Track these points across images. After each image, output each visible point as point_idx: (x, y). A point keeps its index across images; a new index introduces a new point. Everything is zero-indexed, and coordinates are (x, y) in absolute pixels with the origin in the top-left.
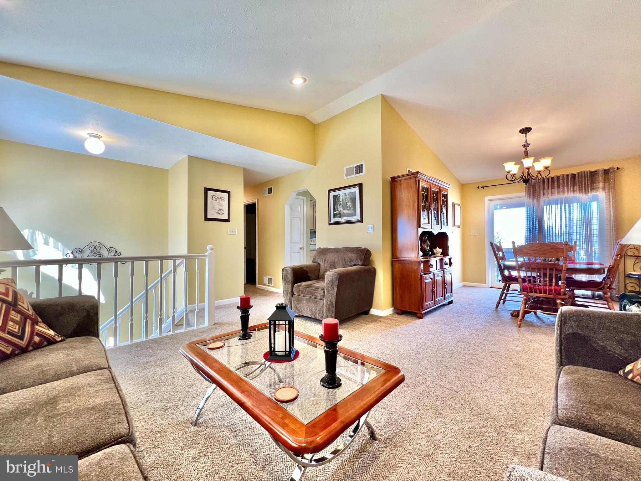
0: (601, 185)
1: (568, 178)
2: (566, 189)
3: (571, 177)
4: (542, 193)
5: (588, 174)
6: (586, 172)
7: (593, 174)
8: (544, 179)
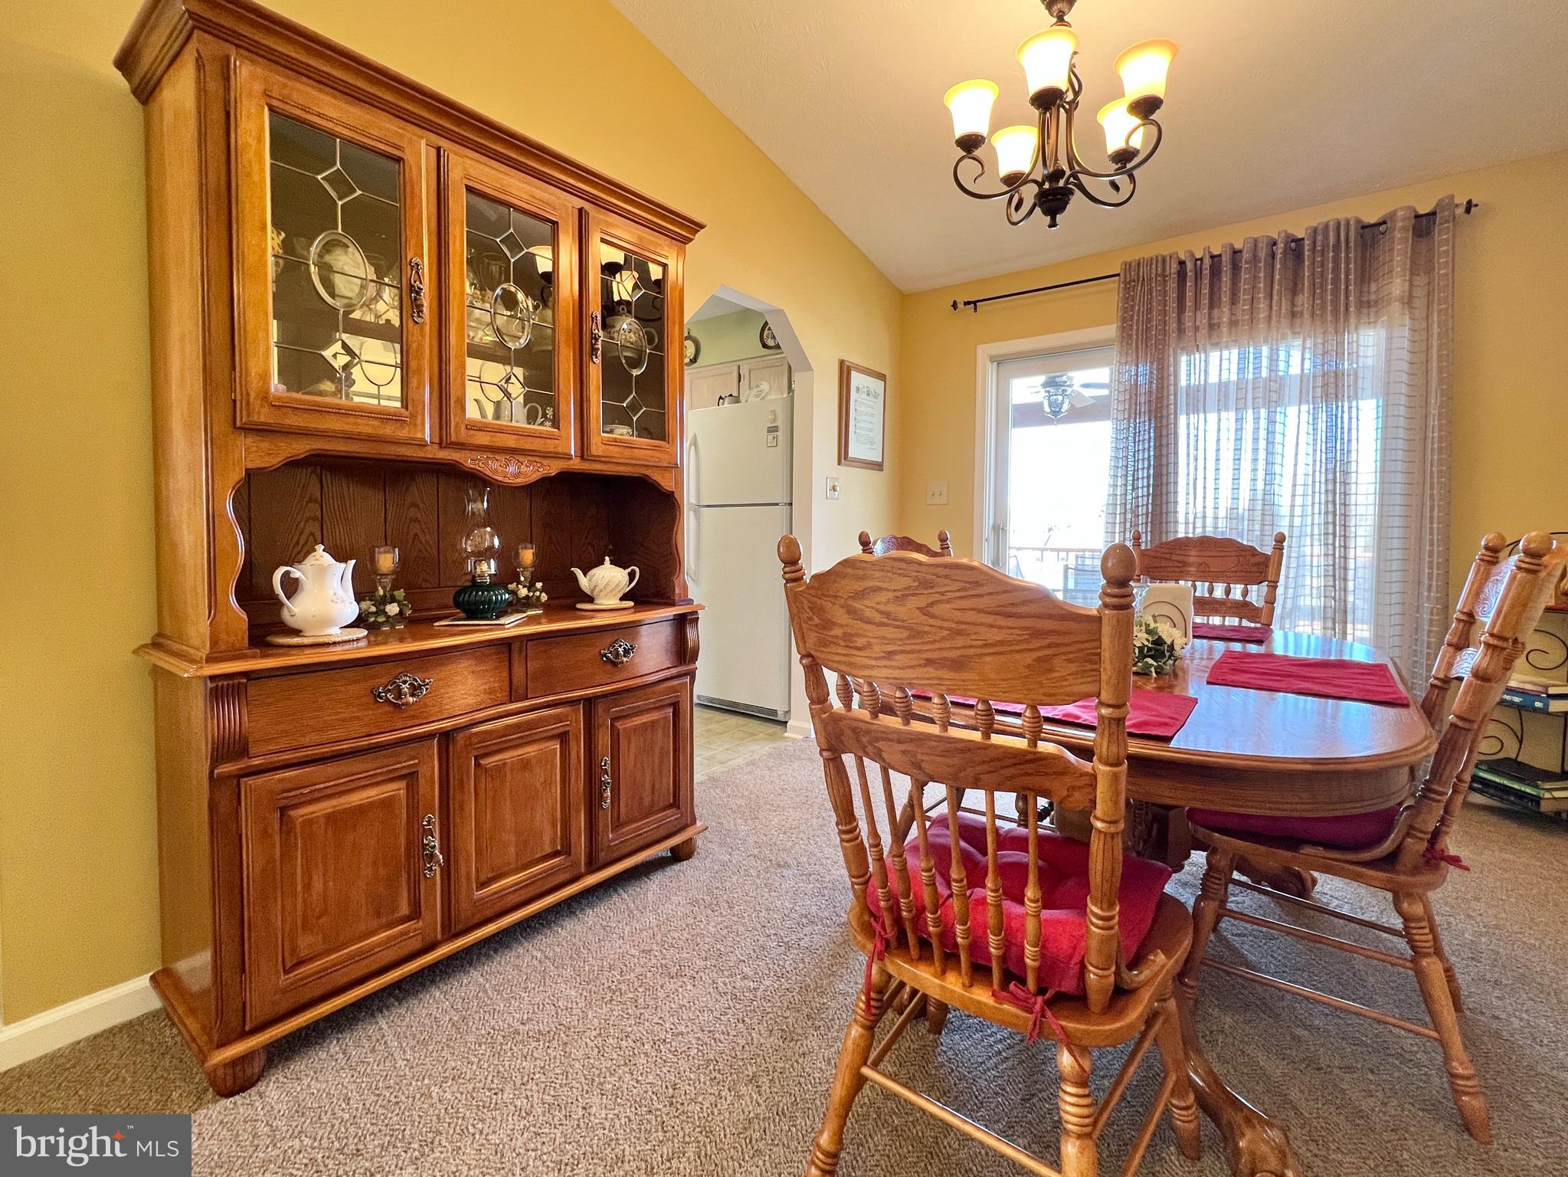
0: (1397, 286)
1: (1273, 256)
2: (1263, 305)
3: (1285, 252)
4: (1173, 325)
5: (1352, 233)
6: (1342, 223)
7: (1371, 234)
8: (1182, 263)
